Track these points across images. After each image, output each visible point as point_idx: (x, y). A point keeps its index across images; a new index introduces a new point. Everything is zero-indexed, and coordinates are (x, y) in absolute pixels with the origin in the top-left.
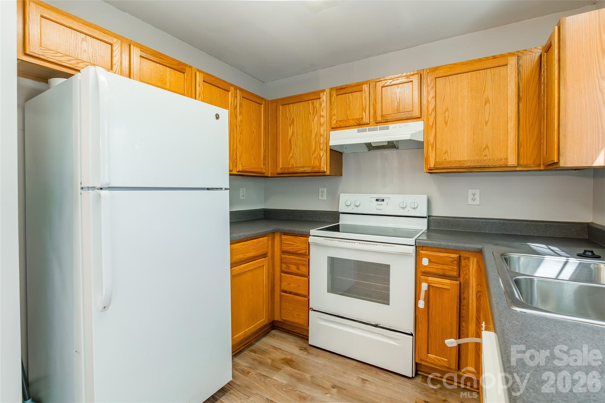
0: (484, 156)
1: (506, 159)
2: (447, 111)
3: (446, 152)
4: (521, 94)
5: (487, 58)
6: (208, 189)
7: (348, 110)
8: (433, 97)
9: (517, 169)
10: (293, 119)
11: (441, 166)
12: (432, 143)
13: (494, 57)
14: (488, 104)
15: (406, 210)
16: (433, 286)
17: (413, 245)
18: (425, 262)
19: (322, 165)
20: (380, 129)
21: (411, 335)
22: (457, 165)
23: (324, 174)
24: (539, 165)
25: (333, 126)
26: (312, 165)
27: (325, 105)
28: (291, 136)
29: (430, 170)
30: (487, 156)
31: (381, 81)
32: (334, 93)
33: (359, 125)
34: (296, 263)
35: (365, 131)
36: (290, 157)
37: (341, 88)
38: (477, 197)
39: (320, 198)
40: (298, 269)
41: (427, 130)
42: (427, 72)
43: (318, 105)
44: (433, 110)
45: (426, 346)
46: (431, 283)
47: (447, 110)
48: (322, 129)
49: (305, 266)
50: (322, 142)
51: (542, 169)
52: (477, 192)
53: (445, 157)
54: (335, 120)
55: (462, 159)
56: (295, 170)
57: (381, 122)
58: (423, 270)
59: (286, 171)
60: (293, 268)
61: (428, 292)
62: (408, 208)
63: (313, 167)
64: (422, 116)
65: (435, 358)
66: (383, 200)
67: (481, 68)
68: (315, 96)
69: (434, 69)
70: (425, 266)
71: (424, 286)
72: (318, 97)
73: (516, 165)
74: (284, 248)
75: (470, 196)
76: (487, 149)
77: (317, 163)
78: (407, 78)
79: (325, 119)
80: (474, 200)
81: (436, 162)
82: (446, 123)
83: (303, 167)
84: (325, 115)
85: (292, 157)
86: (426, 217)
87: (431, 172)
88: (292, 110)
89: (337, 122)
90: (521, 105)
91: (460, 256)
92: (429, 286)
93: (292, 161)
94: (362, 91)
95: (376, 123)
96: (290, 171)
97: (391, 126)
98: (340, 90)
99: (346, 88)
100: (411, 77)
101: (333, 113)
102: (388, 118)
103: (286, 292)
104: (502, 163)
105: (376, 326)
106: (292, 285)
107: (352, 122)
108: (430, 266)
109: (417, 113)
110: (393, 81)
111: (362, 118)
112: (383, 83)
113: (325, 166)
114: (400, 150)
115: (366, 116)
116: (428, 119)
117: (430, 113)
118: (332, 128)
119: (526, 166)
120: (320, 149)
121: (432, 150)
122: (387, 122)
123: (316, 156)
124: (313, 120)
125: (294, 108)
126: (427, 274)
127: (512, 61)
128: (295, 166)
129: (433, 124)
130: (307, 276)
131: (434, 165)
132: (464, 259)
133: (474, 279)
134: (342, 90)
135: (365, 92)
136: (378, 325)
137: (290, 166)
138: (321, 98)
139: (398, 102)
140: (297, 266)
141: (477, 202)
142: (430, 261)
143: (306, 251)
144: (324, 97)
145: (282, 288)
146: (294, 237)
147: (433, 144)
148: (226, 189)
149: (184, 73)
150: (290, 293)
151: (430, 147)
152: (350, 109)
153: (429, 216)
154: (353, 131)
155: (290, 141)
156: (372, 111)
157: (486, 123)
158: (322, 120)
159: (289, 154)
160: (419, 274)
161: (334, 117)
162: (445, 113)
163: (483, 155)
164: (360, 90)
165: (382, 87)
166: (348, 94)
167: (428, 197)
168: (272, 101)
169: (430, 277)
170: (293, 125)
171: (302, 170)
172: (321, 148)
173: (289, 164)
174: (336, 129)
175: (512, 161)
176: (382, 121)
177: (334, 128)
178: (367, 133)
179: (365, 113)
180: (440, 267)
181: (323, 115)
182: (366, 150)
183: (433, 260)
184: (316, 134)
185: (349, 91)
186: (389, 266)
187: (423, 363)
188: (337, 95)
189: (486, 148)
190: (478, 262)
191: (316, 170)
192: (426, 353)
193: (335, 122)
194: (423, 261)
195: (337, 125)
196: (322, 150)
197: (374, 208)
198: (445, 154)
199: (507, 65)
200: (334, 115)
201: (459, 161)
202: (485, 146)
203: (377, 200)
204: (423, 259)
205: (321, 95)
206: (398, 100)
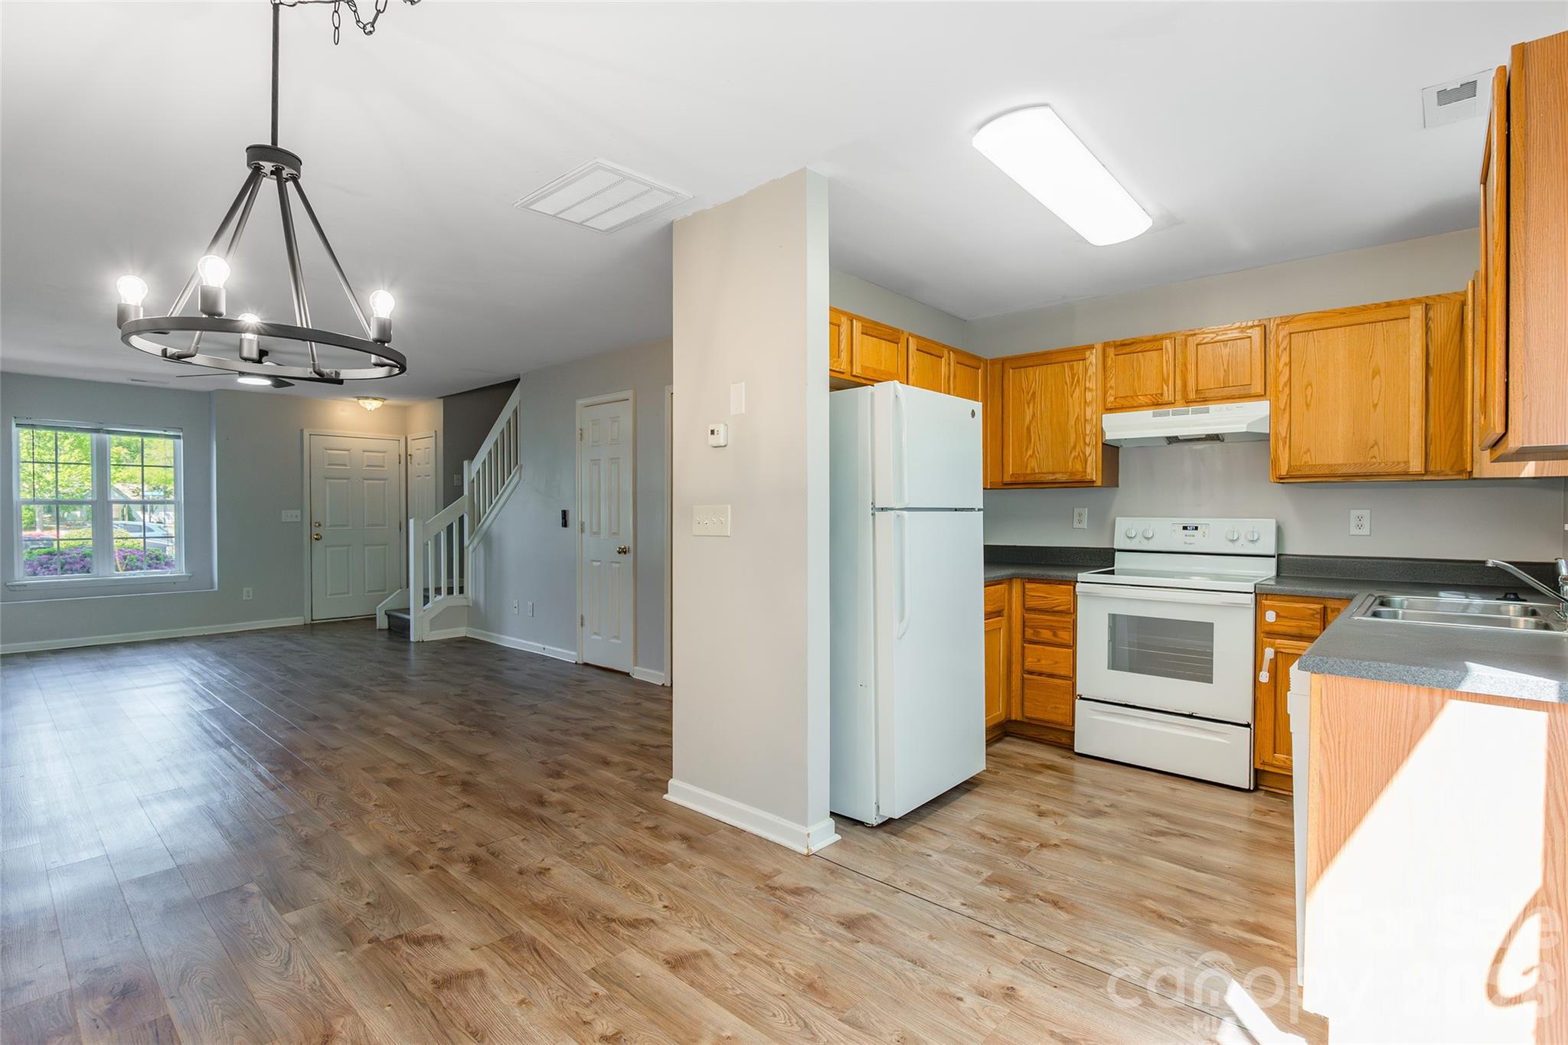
0: (1372, 458)
1: (1407, 462)
2: (1309, 387)
3: (1309, 450)
4: (1431, 362)
5: (1377, 306)
6: (956, 510)
7: (1136, 380)
8: (1285, 364)
9: (1425, 478)
10: (1034, 393)
11: (1300, 473)
12: (1284, 436)
13: (1389, 305)
14: (1377, 377)
15: (1240, 543)
16: (1282, 653)
17: (1251, 593)
18: (1270, 616)
19: (1089, 470)
20: (1194, 412)
21: (1248, 726)
22: (1327, 472)
23: (1091, 485)
25: (1109, 405)
26: (1069, 470)
27: (1094, 371)
28: (1031, 422)
30: (1374, 457)
31: (1195, 334)
32: (1111, 352)
33: (1157, 404)
34: (1052, 626)
35: (1167, 414)
36: (1027, 456)
37: (1123, 345)
38: (1366, 522)
39: (1076, 525)
40: (1056, 635)
41: (1275, 415)
42: (1276, 323)
43: (1080, 371)
44: (1285, 385)
45: (1272, 741)
46: (1280, 648)
47: (1310, 384)
48: (1089, 411)
49: (1067, 629)
50: (1088, 432)
52: (1366, 513)
53: (1306, 458)
54: (1113, 395)
55: (1333, 463)
56: (1038, 478)
57: (1197, 401)
58: (1267, 629)
59: (1021, 480)
60: (1047, 635)
61: (1274, 662)
62: (1242, 540)
63: (1072, 473)
64: (1268, 393)
65: (1286, 759)
66: (1196, 528)
67: (1367, 321)
68: (1078, 353)
69: (1286, 321)
70: (1271, 624)
71: (1269, 653)
72: (1080, 357)
73: (1423, 472)
74: (1030, 603)
75: (1353, 522)
76: (1376, 447)
77: (1079, 467)
78: (1242, 332)
79: (1094, 393)
80: (1360, 527)
81: (1290, 466)
82: (1308, 405)
83: (1054, 473)
84: (1094, 387)
85: (1031, 456)
86: (1274, 557)
87: (1281, 479)
88: (1031, 379)
89: (1117, 400)
90: (1431, 380)
91: (1325, 608)
92: (1276, 653)
93: (1033, 463)
94: (1162, 349)
95: (1187, 403)
96: (1029, 479)
97: (1213, 407)
98: (1121, 348)
99: (1134, 343)
101: (1109, 385)
102: (1207, 395)
103: (1032, 673)
104: (1400, 468)
105: (1191, 716)
106: (1043, 662)
107: (1142, 400)
108: (1278, 623)
109: (1258, 388)
110: (1217, 335)
111: (1162, 394)
112: (1198, 339)
113: (1093, 471)
114: (1227, 442)
115: (1168, 391)
116: (1277, 399)
117: (1281, 389)
118: (1107, 410)
119: (1438, 474)
120: (1085, 444)
121: (1284, 447)
122: (1205, 400)
123: (1077, 454)
124: (1072, 396)
125: (1036, 374)
126: (1272, 634)
127: (1417, 312)
128: (1037, 471)
129: (1285, 406)
130: (1072, 646)
131: (1288, 472)
132: (1333, 611)
134: (1124, 346)
135: (1167, 351)
136: (1194, 714)
137: (1029, 472)
138: (1088, 358)
139: (1225, 371)
140: (1054, 630)
141: (1366, 531)
142: (1278, 615)
143: (1070, 606)
144: (1093, 358)
145: (1026, 668)
146: (1047, 585)
147: (1286, 437)
148: (979, 510)
149: (898, 344)
150: (1042, 674)
151: (1281, 443)
152: (1139, 378)
153: (1279, 555)
154: (1147, 414)
155: (1028, 429)
156: (1179, 382)
157: (1375, 406)
158: (1089, 396)
159: (1027, 450)
160: (1261, 635)
161: (1111, 392)
162: (1306, 389)
163: (1370, 456)
164: (1159, 347)
165: (1197, 345)
166: (1135, 354)
167: (1277, 522)
168: (994, 361)
169: (1277, 640)
170: (1034, 404)
171: (1050, 478)
172: (1087, 441)
173: (1026, 467)
174: (1115, 411)
175: (1416, 465)
177: (1111, 409)
178: (1171, 418)
179: (1168, 386)
180: (1293, 623)
181: (1091, 387)
182: (1165, 443)
183: (1282, 614)
184: (1077, 418)
185: (1139, 350)
186: (1213, 624)
187: (1267, 769)
188: (1116, 355)
189: (1372, 445)
191: (1078, 478)
192: (1273, 752)
193: (1112, 399)
194: (1267, 616)
195: (1116, 404)
196: (1089, 445)
197: (1179, 541)
198: (1306, 453)
199: (1408, 318)
200: (1111, 387)
201: (1330, 466)
202: (1373, 442)
203: (1185, 528)
204: (1267, 613)
205: (1088, 353)
206: (1225, 367)
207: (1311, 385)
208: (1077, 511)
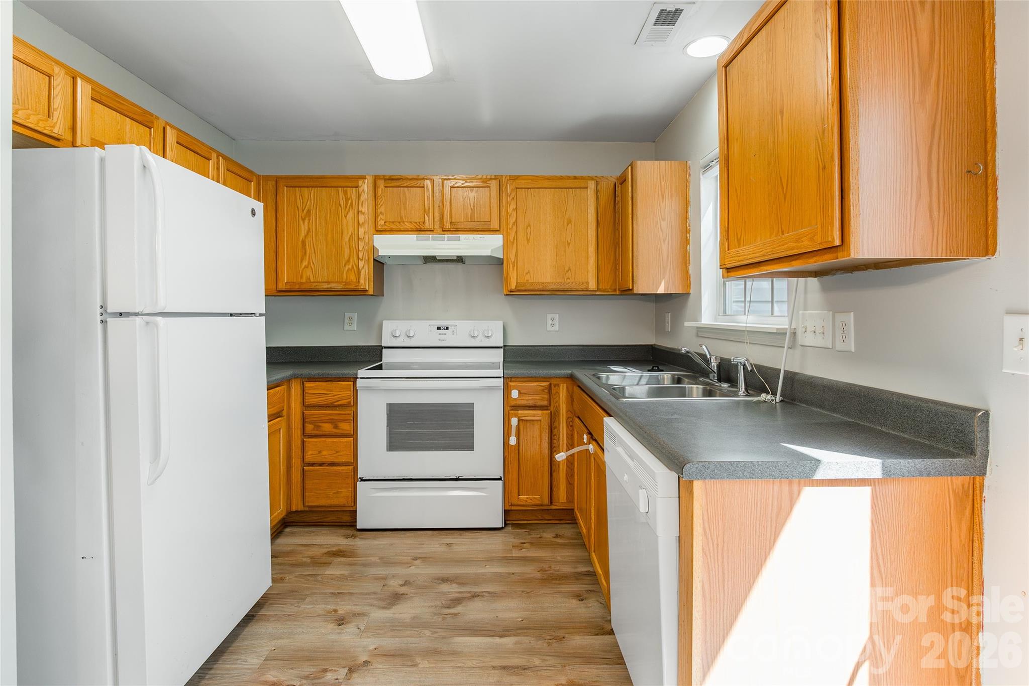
0: (567, 279)
1: (587, 283)
2: (529, 228)
3: (529, 272)
4: (599, 219)
6: (231, 315)
7: (403, 209)
8: (514, 210)
9: (597, 293)
10: (309, 211)
11: (524, 288)
13: (575, 178)
14: (570, 225)
15: (478, 339)
16: (523, 420)
17: (501, 377)
18: (515, 394)
19: (362, 281)
20: (449, 239)
21: (500, 479)
22: (541, 287)
23: (365, 293)
24: (615, 290)
25: (379, 228)
26: (344, 280)
27: (366, 197)
28: (306, 237)
29: (511, 291)
30: (569, 279)
31: (450, 179)
32: (381, 184)
33: (420, 230)
34: (333, 419)
35: (428, 239)
36: (303, 267)
37: (391, 179)
38: (556, 322)
39: (347, 327)
40: (336, 427)
41: (506, 245)
42: (507, 179)
43: (354, 197)
44: (514, 224)
45: (517, 487)
46: (522, 417)
47: (529, 225)
48: (361, 231)
49: (348, 421)
50: (361, 248)
51: (617, 294)
52: (557, 316)
53: (527, 277)
54: (383, 220)
55: (544, 281)
56: (313, 286)
57: (451, 231)
58: (513, 403)
59: (297, 287)
60: (327, 428)
61: (518, 427)
62: (481, 337)
63: (347, 283)
64: (502, 229)
65: (527, 498)
66: (447, 328)
67: (563, 186)
68: (353, 181)
69: (514, 178)
70: (515, 399)
71: (514, 421)
72: (354, 184)
73: (596, 290)
74: (308, 400)
75: (550, 322)
76: (570, 271)
77: (353, 277)
78: (483, 182)
79: (367, 218)
80: (553, 325)
81: (517, 283)
82: (528, 240)
83: (328, 283)
84: (366, 212)
85: (306, 267)
86: (502, 347)
87: (511, 294)
88: (306, 196)
89: (386, 224)
90: (599, 230)
91: (550, 384)
92: (519, 420)
93: (308, 273)
94: (424, 187)
95: (443, 231)
96: (303, 287)
97: (463, 236)
98: (390, 182)
99: (400, 179)
100: (488, 182)
101: (379, 211)
102: (459, 227)
103: (313, 465)
104: (583, 287)
105: (457, 479)
106: (324, 453)
107: (408, 226)
108: (520, 398)
109: (495, 225)
110: (466, 182)
111: (424, 223)
112: (453, 183)
113: (366, 282)
114: (467, 265)
115: (429, 220)
116: (508, 234)
117: (510, 227)
118: (377, 231)
119: (604, 291)
120: (358, 258)
121: (513, 269)
122: (457, 230)
123: (350, 267)
124: (346, 217)
125: (310, 196)
126: (516, 407)
127: (592, 185)
128: (312, 280)
129: (514, 240)
130: (354, 435)
131: (516, 287)
132: (555, 387)
133: (564, 406)
134: (393, 181)
135: (428, 190)
136: (460, 478)
137: (304, 280)
138: (360, 187)
139: (471, 209)
140: (335, 423)
141: (556, 328)
142: (520, 393)
143: (350, 400)
144: (366, 187)
145: (307, 460)
146: (327, 383)
147: (514, 262)
148: (261, 315)
150: (321, 464)
151: (511, 266)
152: (405, 208)
153: (505, 346)
154: (411, 238)
155: (304, 243)
156: (437, 215)
157: (569, 244)
158: (362, 218)
159: (302, 262)
160: (508, 408)
161: (381, 216)
162: (527, 228)
163: (567, 277)
164: (422, 185)
165: (451, 187)
166: (402, 188)
167: (503, 322)
168: (267, 178)
169: (520, 411)
170: (309, 220)
171: (325, 286)
172: (361, 256)
173: (302, 277)
174: (384, 233)
175: (592, 285)
176: (452, 230)
177: (380, 231)
178: (431, 242)
179: (428, 217)
180: (531, 398)
181: (363, 211)
182: (421, 262)
183: (523, 392)
184: (351, 236)
185: (405, 185)
186: (473, 404)
187: (513, 508)
188: (386, 187)
189: (568, 271)
190: (567, 387)
191: (352, 287)
192: (518, 495)
193: (382, 222)
194: (512, 394)
195: (386, 227)
196: (362, 260)
197: (435, 338)
198: (527, 274)
199: (587, 188)
200: (381, 213)
201: (543, 283)
202: (567, 269)
203: (439, 328)
204: (512, 391)
205: (360, 182)
206: (472, 207)
207: (530, 226)
208: (347, 315)
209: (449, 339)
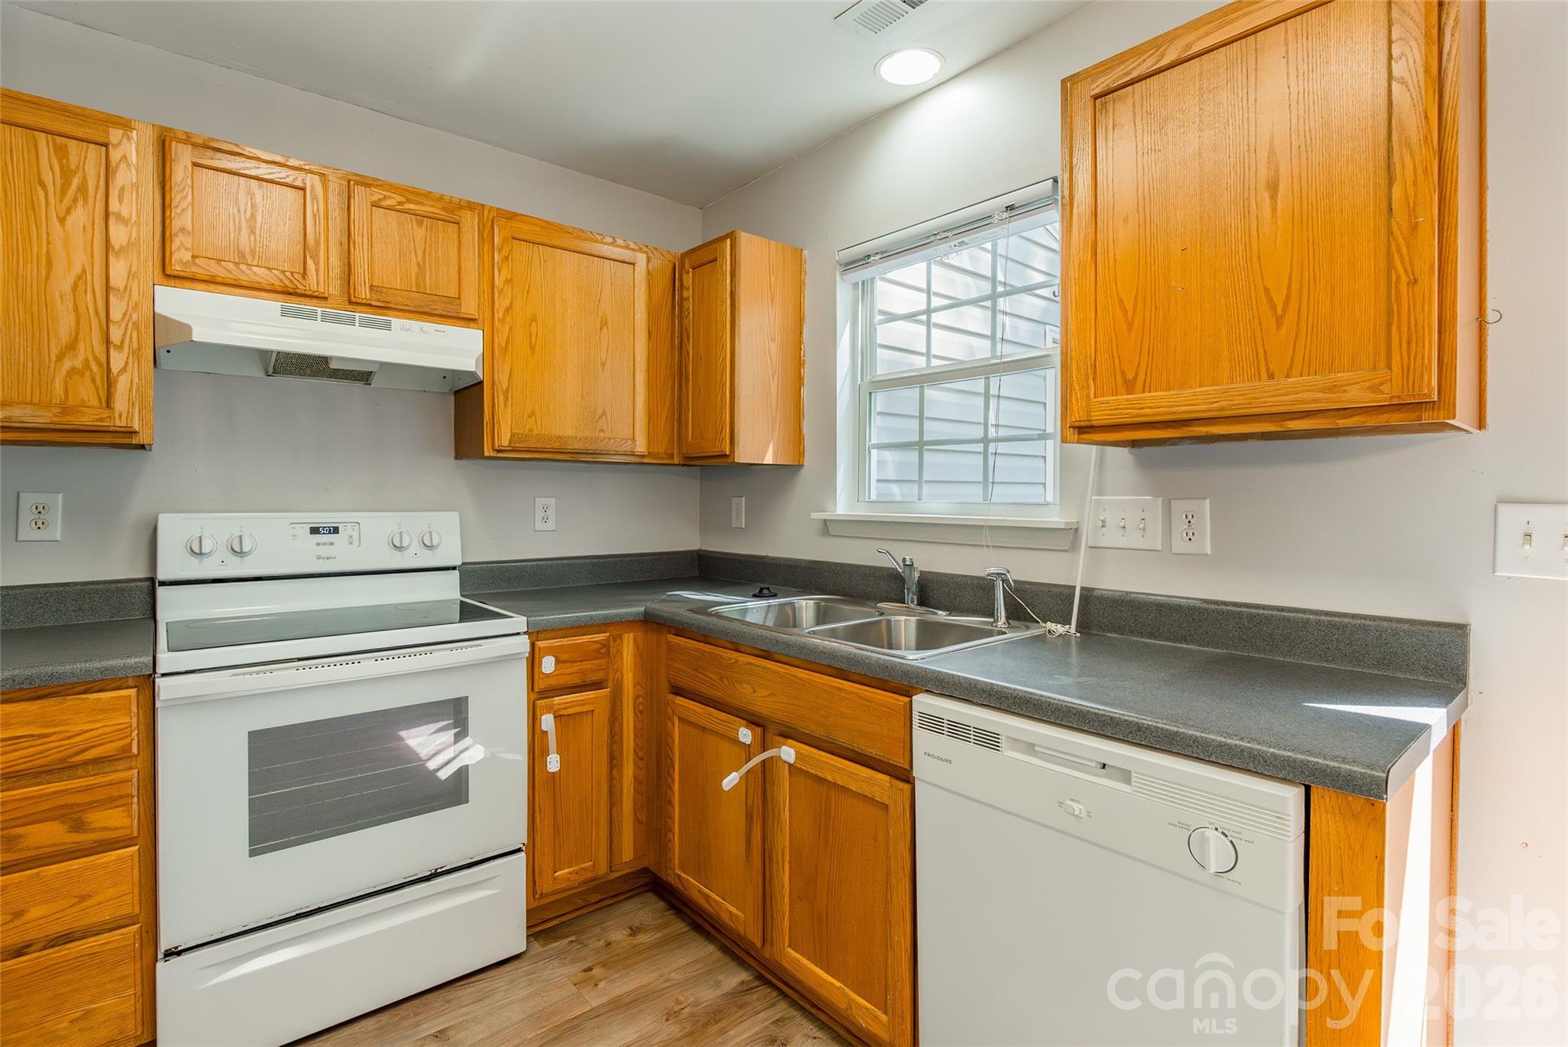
0: (598, 431)
1: (633, 440)
2: (534, 323)
3: (533, 413)
8: (507, 281)
9: (645, 460)
11: (526, 445)
12: (504, 388)
14: (605, 328)
15: (409, 553)
16: (564, 717)
18: (548, 664)
19: (120, 403)
20: (364, 324)
21: (521, 851)
23: (127, 441)
24: (672, 456)
25: (176, 268)
27: (135, 180)
29: (499, 451)
30: (604, 431)
31: (369, 185)
32: (181, 153)
33: (292, 294)
34: (66, 806)
35: (312, 317)
38: (551, 514)
39: (27, 533)
40: (77, 828)
41: (490, 353)
42: (494, 214)
43: (92, 170)
45: (551, 856)
46: (560, 710)
47: (534, 319)
48: (117, 268)
51: (676, 463)
52: (552, 501)
53: (530, 424)
54: (187, 249)
55: (561, 434)
57: (371, 305)
58: (545, 685)
60: (43, 837)
61: (560, 733)
62: (416, 547)
64: (481, 318)
65: (571, 873)
68: (90, 126)
69: (509, 217)
70: (548, 676)
71: (549, 723)
72: (95, 136)
73: (644, 454)
75: (539, 514)
76: (604, 417)
77: (84, 395)
78: (444, 210)
79: (134, 235)
80: (545, 520)
81: (513, 435)
82: (532, 347)
84: (134, 218)
86: (456, 568)
87: (498, 456)
89: (197, 261)
91: (609, 638)
92: (557, 719)
94: (304, 189)
95: (350, 302)
97: (395, 322)
100: (456, 212)
101: (175, 224)
102: (391, 300)
104: (628, 447)
105: (431, 878)
107: (261, 275)
108: (560, 672)
109: (468, 310)
110: (409, 201)
111: (304, 275)
112: (376, 194)
113: (131, 411)
114: (375, 388)
115: (317, 271)
116: (495, 331)
117: (500, 318)
118: (168, 276)
119: (655, 457)
120: (108, 342)
121: (506, 405)
122: (385, 308)
123: (78, 366)
124: (61, 220)
126: (550, 692)
127: (642, 261)
130: (144, 836)
131: (509, 442)
132: (615, 642)
133: (630, 675)
135: (315, 197)
136: (438, 871)
138: (116, 146)
139: (419, 266)
141: (551, 525)
142: (558, 662)
143: (128, 740)
147: (507, 391)
151: (502, 397)
152: (252, 231)
153: (461, 565)
154: (265, 307)
156: (336, 263)
157: (603, 365)
158: (119, 234)
160: (534, 698)
161: (181, 240)
162: (530, 324)
163: (599, 428)
164: (298, 184)
165: (373, 205)
166: (247, 180)
169: (555, 698)
172: (115, 337)
174: (187, 284)
175: (641, 447)
176: (373, 303)
177: (175, 277)
178: (316, 325)
179: (317, 263)
180: (576, 668)
181: (125, 215)
183: (564, 657)
184: (81, 277)
186: (466, 699)
187: (543, 903)
188: (195, 164)
189: (602, 416)
191: (86, 421)
192: (552, 874)
193: (187, 256)
194: (544, 664)
195: (195, 269)
196: (120, 347)
198: (530, 416)
199: (633, 265)
200: (182, 230)
201: (560, 437)
202: (600, 412)
203: (315, 531)
204: (544, 660)
205: (115, 135)
206: (420, 259)
207: (536, 321)
208: (28, 499)
209: (341, 553)
